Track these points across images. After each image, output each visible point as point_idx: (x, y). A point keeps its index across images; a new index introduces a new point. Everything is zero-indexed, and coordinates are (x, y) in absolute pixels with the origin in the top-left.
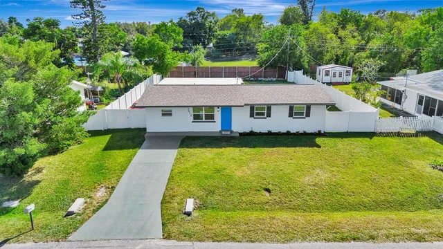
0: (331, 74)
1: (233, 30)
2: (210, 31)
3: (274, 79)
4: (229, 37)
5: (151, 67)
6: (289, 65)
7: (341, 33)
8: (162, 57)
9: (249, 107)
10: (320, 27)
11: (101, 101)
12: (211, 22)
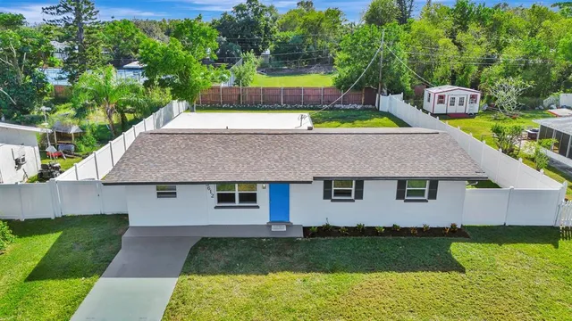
0: (447, 100)
1: (298, 31)
2: (265, 33)
3: (359, 107)
4: (292, 41)
5: (168, 90)
6: (382, 87)
7: (460, 36)
8: (185, 75)
9: (321, 183)
10: (427, 28)
11: (76, 150)
12: (267, 20)
